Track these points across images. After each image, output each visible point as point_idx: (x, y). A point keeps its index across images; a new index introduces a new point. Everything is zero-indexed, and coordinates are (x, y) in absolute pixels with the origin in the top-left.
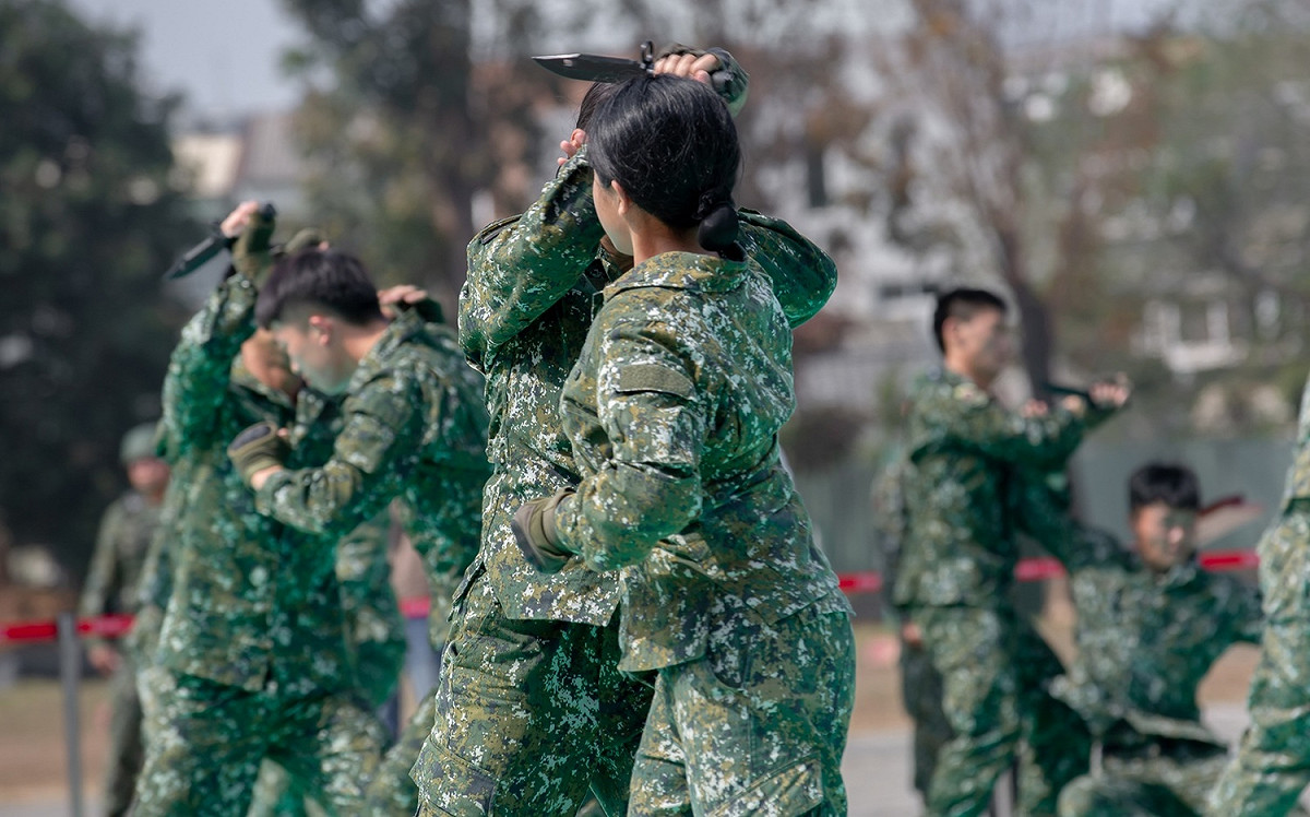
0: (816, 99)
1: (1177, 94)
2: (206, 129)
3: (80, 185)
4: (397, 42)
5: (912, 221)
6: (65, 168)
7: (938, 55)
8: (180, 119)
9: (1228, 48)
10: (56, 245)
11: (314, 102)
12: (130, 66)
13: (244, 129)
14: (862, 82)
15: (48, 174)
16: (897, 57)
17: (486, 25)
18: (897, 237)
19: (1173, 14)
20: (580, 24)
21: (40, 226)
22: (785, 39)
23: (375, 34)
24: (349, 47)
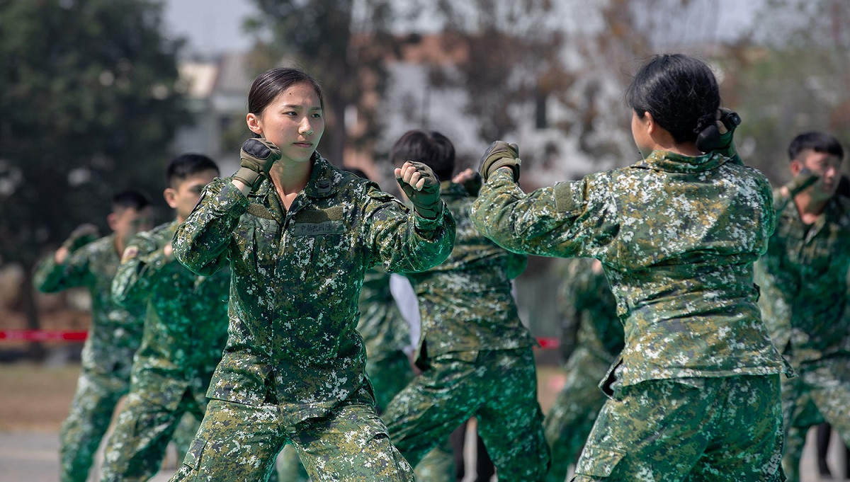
0: (544, 67)
1: (751, 79)
2: (198, 59)
3: (124, 86)
4: (309, 18)
5: (593, 140)
6: (117, 75)
7: (616, 47)
8: (184, 53)
9: (781, 55)
10: (108, 119)
11: (259, 47)
12: (158, 20)
13: (219, 61)
14: (571, 59)
15: (106, 78)
16: (592, 46)
17: (360, 12)
18: (584, 149)
19: (751, 33)
20: (414, 15)
21: (100, 107)
22: (529, 32)
23: (297, 13)
24: (282, 19)
